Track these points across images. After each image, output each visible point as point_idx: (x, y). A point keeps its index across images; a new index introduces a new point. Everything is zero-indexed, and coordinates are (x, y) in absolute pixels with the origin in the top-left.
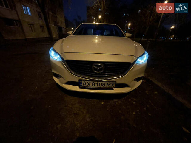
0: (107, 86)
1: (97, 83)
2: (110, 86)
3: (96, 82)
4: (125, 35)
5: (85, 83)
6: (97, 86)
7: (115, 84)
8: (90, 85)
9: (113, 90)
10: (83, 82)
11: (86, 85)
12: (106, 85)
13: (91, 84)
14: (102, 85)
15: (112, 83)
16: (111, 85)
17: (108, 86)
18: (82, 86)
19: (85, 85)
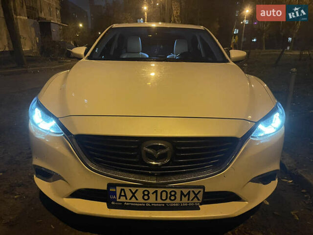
0: (181, 200)
1: (156, 192)
2: (189, 200)
3: (151, 190)
4: (229, 55)
5: (123, 194)
6: (156, 200)
7: (201, 193)
8: (137, 199)
9: (199, 209)
10: (118, 189)
11: (126, 199)
12: (178, 196)
13: (139, 195)
14: (169, 195)
15: (193, 191)
16: (192, 196)
17: (185, 200)
18: (115, 200)
19: (123, 199)
